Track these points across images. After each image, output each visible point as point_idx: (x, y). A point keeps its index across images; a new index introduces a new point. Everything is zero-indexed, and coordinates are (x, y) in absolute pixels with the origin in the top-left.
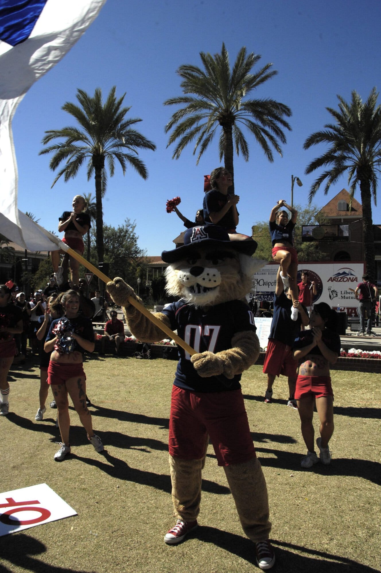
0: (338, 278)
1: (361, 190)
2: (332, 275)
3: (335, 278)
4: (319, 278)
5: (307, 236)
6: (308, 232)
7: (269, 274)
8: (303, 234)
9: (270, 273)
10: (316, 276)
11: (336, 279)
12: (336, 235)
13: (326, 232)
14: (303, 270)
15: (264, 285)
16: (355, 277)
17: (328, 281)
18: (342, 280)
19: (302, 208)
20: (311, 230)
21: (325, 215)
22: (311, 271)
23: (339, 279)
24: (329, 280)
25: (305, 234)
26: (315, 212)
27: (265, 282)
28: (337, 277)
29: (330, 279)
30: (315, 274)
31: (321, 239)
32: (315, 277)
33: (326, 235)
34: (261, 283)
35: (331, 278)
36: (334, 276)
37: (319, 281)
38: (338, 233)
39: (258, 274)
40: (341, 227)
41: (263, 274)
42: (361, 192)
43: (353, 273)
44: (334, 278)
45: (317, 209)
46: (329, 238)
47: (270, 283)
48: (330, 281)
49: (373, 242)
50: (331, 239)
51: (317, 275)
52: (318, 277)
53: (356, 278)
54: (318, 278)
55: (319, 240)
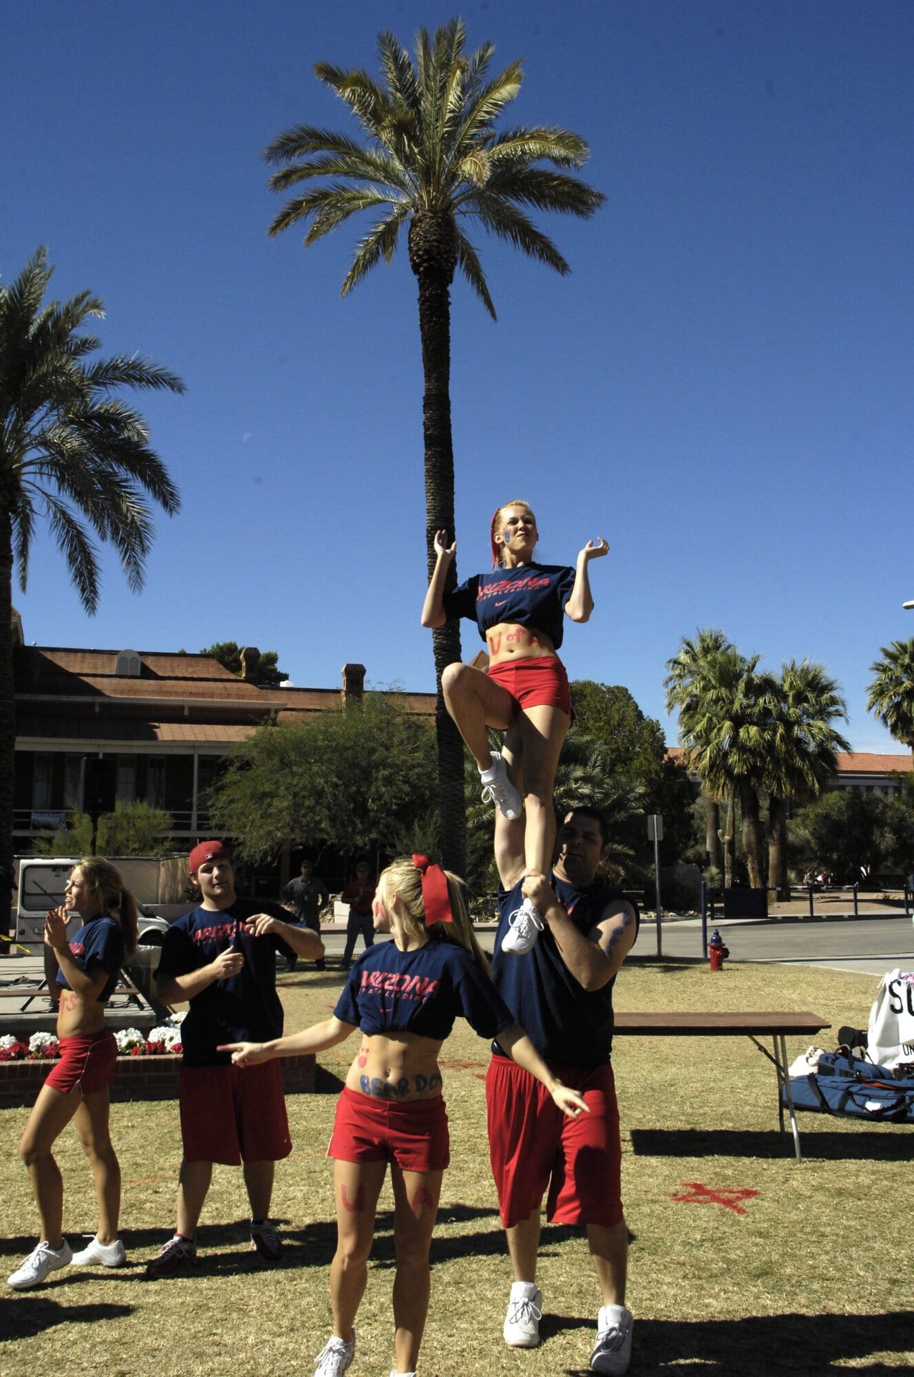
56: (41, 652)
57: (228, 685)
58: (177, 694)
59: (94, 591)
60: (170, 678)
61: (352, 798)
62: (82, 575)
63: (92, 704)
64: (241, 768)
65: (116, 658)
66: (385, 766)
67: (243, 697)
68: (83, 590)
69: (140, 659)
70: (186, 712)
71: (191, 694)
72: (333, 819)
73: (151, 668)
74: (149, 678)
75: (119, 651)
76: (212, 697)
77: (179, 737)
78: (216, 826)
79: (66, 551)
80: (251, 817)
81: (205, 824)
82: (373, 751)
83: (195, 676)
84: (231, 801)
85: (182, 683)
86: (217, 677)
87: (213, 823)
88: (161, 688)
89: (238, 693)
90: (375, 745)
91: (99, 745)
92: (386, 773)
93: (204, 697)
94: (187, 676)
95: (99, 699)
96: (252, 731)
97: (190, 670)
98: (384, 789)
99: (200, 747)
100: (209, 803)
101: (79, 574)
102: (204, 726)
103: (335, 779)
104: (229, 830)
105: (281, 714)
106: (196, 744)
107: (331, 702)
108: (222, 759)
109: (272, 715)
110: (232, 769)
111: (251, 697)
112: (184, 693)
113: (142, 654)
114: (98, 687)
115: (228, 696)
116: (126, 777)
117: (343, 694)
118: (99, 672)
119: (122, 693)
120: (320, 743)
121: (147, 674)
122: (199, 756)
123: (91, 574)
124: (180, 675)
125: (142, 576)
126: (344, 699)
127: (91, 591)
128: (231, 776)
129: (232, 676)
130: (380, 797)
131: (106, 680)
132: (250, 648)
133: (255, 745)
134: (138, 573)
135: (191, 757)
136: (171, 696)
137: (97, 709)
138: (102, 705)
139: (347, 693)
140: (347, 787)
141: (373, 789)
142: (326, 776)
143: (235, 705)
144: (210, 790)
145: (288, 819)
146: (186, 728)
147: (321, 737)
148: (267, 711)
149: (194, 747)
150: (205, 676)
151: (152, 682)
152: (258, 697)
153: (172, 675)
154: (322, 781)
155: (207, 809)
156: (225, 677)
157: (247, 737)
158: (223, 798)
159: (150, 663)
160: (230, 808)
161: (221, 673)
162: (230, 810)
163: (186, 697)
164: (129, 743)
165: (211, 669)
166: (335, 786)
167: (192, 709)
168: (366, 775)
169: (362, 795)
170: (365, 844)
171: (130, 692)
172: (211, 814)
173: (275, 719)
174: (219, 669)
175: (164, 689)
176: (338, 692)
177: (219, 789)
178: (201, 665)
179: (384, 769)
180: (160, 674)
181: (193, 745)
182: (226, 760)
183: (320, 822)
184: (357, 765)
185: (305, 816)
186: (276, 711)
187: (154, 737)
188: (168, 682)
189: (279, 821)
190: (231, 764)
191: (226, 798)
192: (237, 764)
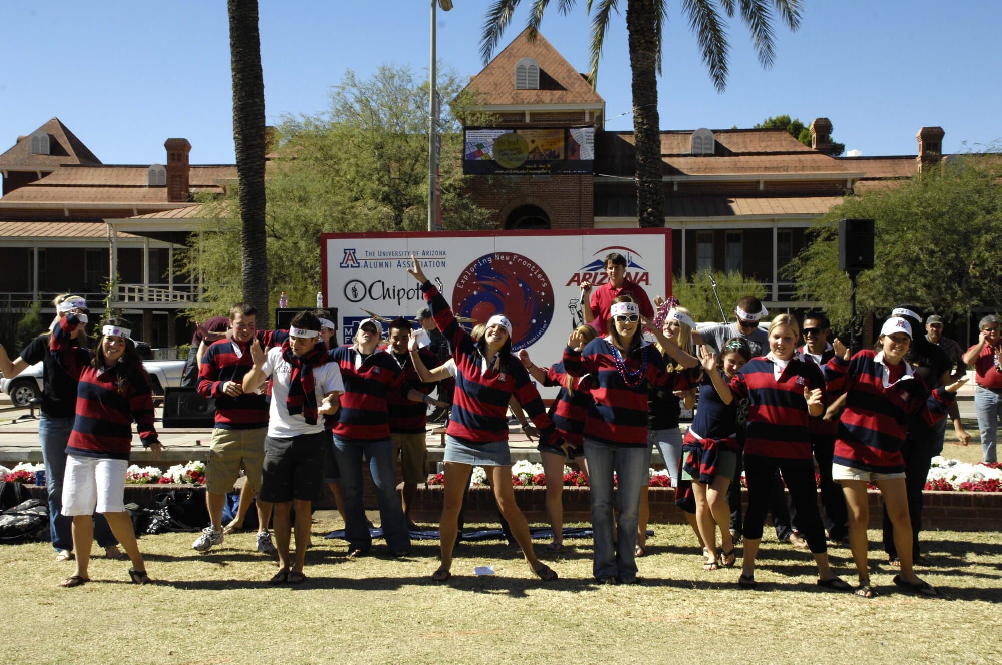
0: (596, 275)
1: (628, 28)
2: (579, 266)
3: (588, 276)
4: (544, 276)
5: (479, 159)
6: (480, 146)
7: (399, 265)
8: (468, 152)
9: (402, 261)
10: (535, 270)
11: (590, 278)
12: (558, 156)
13: (531, 147)
14: (498, 253)
15: (384, 298)
16: (641, 272)
17: (569, 285)
18: (606, 281)
19: (413, 77)
20: (490, 140)
21: (480, 99)
22: (520, 256)
23: (599, 278)
24: (572, 280)
25: (473, 154)
26: (453, 91)
27: (388, 290)
28: (593, 273)
29: (574, 277)
30: (533, 264)
31: (519, 168)
32: (533, 273)
33: (531, 156)
34: (377, 291)
35: (577, 275)
36: (585, 271)
37: (544, 285)
38: (566, 151)
39: (366, 265)
40: (574, 133)
41: (381, 265)
42: (628, 32)
43: (635, 260)
44: (585, 275)
45: (457, 81)
46: (540, 166)
47: (402, 293)
48: (574, 284)
49: (661, 177)
50: (545, 169)
51: (537, 267)
52: (541, 272)
53: (646, 274)
54: (539, 276)
55: (513, 169)
56: (620, 136)
57: (802, 157)
58: (752, 169)
59: (723, 68)
60: (743, 154)
61: (949, 265)
62: (711, 52)
63: (671, 184)
64: (828, 239)
65: (691, 137)
66: (988, 230)
67: (819, 168)
68: (713, 67)
69: (714, 136)
70: (761, 187)
71: (766, 169)
72: (928, 287)
73: (724, 145)
74: (722, 155)
75: (693, 131)
76: (787, 170)
77: (757, 211)
78: (804, 296)
79: (698, 28)
80: (841, 287)
81: (792, 295)
82: (972, 216)
83: (768, 150)
84: (818, 272)
85: (756, 158)
86: (790, 150)
87: (800, 293)
88: (736, 164)
89: (813, 165)
90: (976, 209)
91: (682, 222)
92: (989, 237)
93: (779, 171)
94: (760, 151)
95: (677, 179)
96: (839, 201)
97: (763, 144)
98: (987, 254)
99: (778, 220)
100: (798, 274)
101: (709, 52)
102: (779, 199)
103: (932, 246)
104: (817, 300)
105: (858, 184)
106: (775, 218)
107: (906, 169)
108: (807, 231)
109: (849, 185)
110: (819, 239)
111: (827, 168)
112: (758, 168)
113: (715, 131)
114: (676, 167)
115: (803, 168)
116: (705, 250)
117: (919, 159)
118: (675, 152)
119: (698, 171)
120: (914, 210)
121: (721, 151)
122: (778, 229)
123: (721, 51)
124: (754, 151)
125: (773, 49)
126: (920, 165)
127: (721, 67)
128: (818, 246)
129: (807, 149)
130: (983, 262)
131: (682, 159)
132: (821, 119)
134: (769, 47)
135: (771, 230)
136: (746, 171)
137: (676, 188)
138: (680, 184)
139: (924, 159)
140: (944, 254)
141: (975, 255)
142: (919, 243)
143: (811, 178)
144: (796, 261)
145: (880, 287)
146: (763, 202)
147: (916, 204)
148: (844, 182)
149: (773, 220)
150: (777, 150)
151: (727, 159)
152: (834, 168)
153: (746, 151)
154: (916, 249)
155: (794, 281)
156: (799, 149)
157: (836, 208)
158: (811, 269)
159: (723, 140)
160: (819, 278)
161: (795, 146)
162: (819, 280)
163: (761, 171)
164: (710, 218)
165: (784, 143)
166: (932, 253)
167: (767, 183)
168: (966, 241)
169: (962, 262)
170: (966, 312)
171: (705, 169)
172: (797, 285)
173: (852, 190)
174: (792, 142)
175: (739, 165)
176: (913, 157)
177: (805, 260)
178: (773, 139)
179: (986, 233)
180: (734, 150)
181: (772, 218)
182: (811, 233)
183: (915, 290)
184: (955, 232)
185: (898, 284)
186: (853, 182)
187: (731, 212)
188: (742, 158)
189: (871, 289)
190: (818, 235)
191: (813, 268)
192: (824, 235)
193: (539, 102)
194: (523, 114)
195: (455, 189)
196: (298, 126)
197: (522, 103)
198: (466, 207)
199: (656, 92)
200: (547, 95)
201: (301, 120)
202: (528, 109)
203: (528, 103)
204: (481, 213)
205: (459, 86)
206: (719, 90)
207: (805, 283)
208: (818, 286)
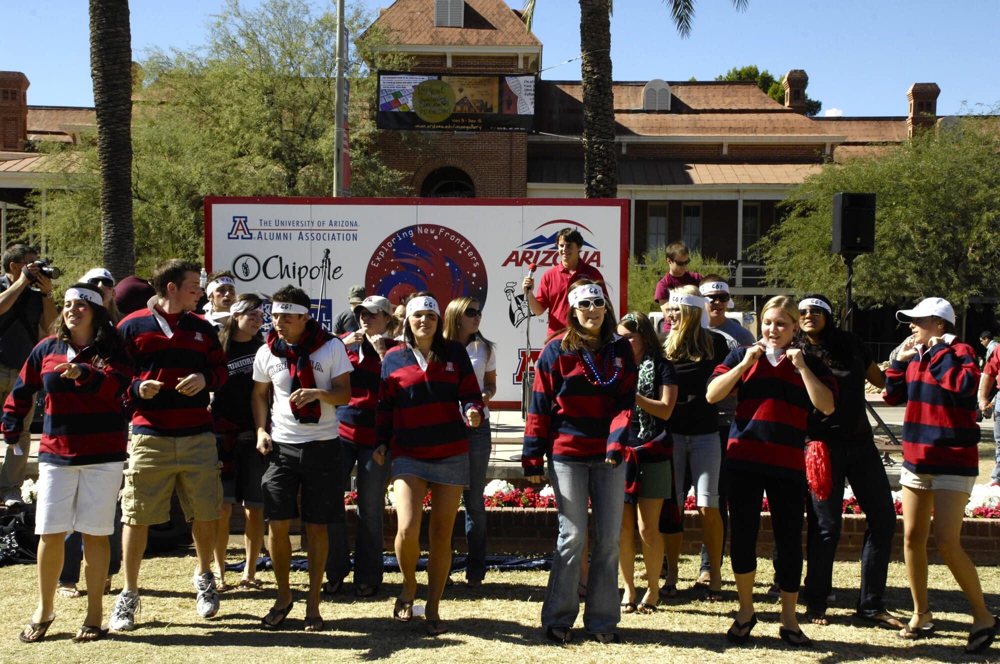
0: (538, 253)
2: (517, 243)
3: (528, 255)
4: (476, 253)
5: (396, 110)
6: (397, 95)
7: (301, 237)
8: (382, 102)
9: (304, 233)
10: (465, 247)
11: (530, 257)
12: (491, 109)
13: (459, 97)
14: (420, 226)
15: (282, 277)
16: (591, 252)
17: (505, 264)
18: (550, 261)
19: (310, 8)
20: (409, 88)
21: (392, 37)
22: (447, 230)
23: (542, 257)
24: (509, 260)
25: (387, 105)
26: (360, 26)
27: (287, 267)
28: (535, 251)
29: (512, 256)
30: (463, 239)
31: (444, 123)
32: (462, 250)
33: (459, 108)
34: (273, 268)
35: (515, 253)
36: (525, 248)
37: (476, 265)
38: (500, 105)
39: (260, 237)
40: (510, 81)
41: (279, 237)
43: (585, 236)
44: (525, 253)
45: (364, 14)
46: (470, 121)
47: (303, 271)
48: (512, 264)
49: (613, 138)
50: (475, 124)
51: (468, 243)
52: (473, 249)
53: (597, 254)
54: (470, 254)
55: (437, 124)
56: (558, 86)
57: (773, 116)
58: (714, 129)
60: (705, 111)
61: (944, 247)
63: (619, 145)
64: (803, 215)
65: (643, 90)
66: (991, 207)
67: (792, 130)
69: (670, 90)
70: (725, 151)
71: (730, 129)
72: (919, 272)
73: (682, 99)
74: (680, 112)
75: (646, 82)
76: (755, 132)
77: (720, 180)
78: (774, 281)
80: (818, 272)
81: (760, 280)
82: (972, 189)
83: (734, 108)
84: (790, 254)
85: (720, 116)
86: (760, 108)
87: (769, 278)
88: (696, 124)
89: (786, 126)
90: (977, 181)
91: (631, 191)
92: (991, 215)
93: (746, 132)
94: (724, 108)
95: (625, 139)
96: (816, 169)
97: (728, 100)
98: (989, 235)
99: (745, 191)
100: (767, 255)
102: (745, 166)
103: (925, 225)
105: (838, 149)
106: (741, 188)
107: (894, 133)
108: (780, 204)
109: (828, 151)
110: (793, 214)
111: (801, 130)
112: (722, 129)
113: (671, 84)
114: (625, 125)
115: (774, 130)
116: (658, 225)
117: (909, 121)
118: (626, 107)
119: (650, 131)
120: (905, 181)
121: (678, 107)
122: (744, 201)
124: (717, 108)
126: (910, 128)
128: (791, 223)
129: (778, 106)
130: (985, 244)
131: (632, 116)
132: (795, 71)
133: (821, 187)
135: (735, 203)
136: (707, 132)
137: (626, 150)
138: (630, 146)
139: (915, 121)
140: (939, 234)
141: (974, 236)
142: (910, 221)
143: (783, 141)
144: (765, 239)
145: (864, 272)
146: (726, 169)
147: (907, 174)
148: (822, 147)
149: (738, 191)
150: (745, 107)
151: (685, 116)
152: (810, 130)
153: (707, 108)
154: (906, 227)
155: (762, 263)
156: (770, 107)
157: (814, 177)
158: (782, 249)
159: (681, 94)
160: (791, 260)
161: (765, 103)
162: (792, 263)
163: (725, 132)
164: (664, 187)
166: (924, 233)
167: (731, 147)
168: (965, 220)
169: (959, 244)
170: (962, 303)
171: (660, 128)
172: (766, 268)
173: (831, 155)
174: (762, 98)
175: (699, 125)
176: (903, 119)
177: (776, 239)
178: (740, 94)
179: (988, 210)
180: (693, 106)
181: (738, 189)
182: (784, 207)
183: (904, 276)
184: (952, 208)
185: (885, 269)
186: (833, 147)
187: (688, 180)
188: (702, 115)
190: (791, 210)
191: (785, 249)
192: (799, 209)
193: (463, 43)
194: (443, 57)
195: (361, 145)
196: (168, 63)
197: (443, 43)
198: (374, 168)
199: (609, 35)
200: (472, 35)
201: (172, 56)
202: (450, 51)
203: (450, 44)
204: (390, 175)
205: (367, 21)
206: (683, 35)
207: (775, 266)
208: (791, 270)
